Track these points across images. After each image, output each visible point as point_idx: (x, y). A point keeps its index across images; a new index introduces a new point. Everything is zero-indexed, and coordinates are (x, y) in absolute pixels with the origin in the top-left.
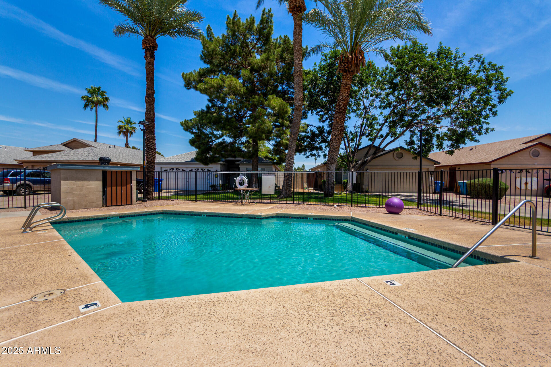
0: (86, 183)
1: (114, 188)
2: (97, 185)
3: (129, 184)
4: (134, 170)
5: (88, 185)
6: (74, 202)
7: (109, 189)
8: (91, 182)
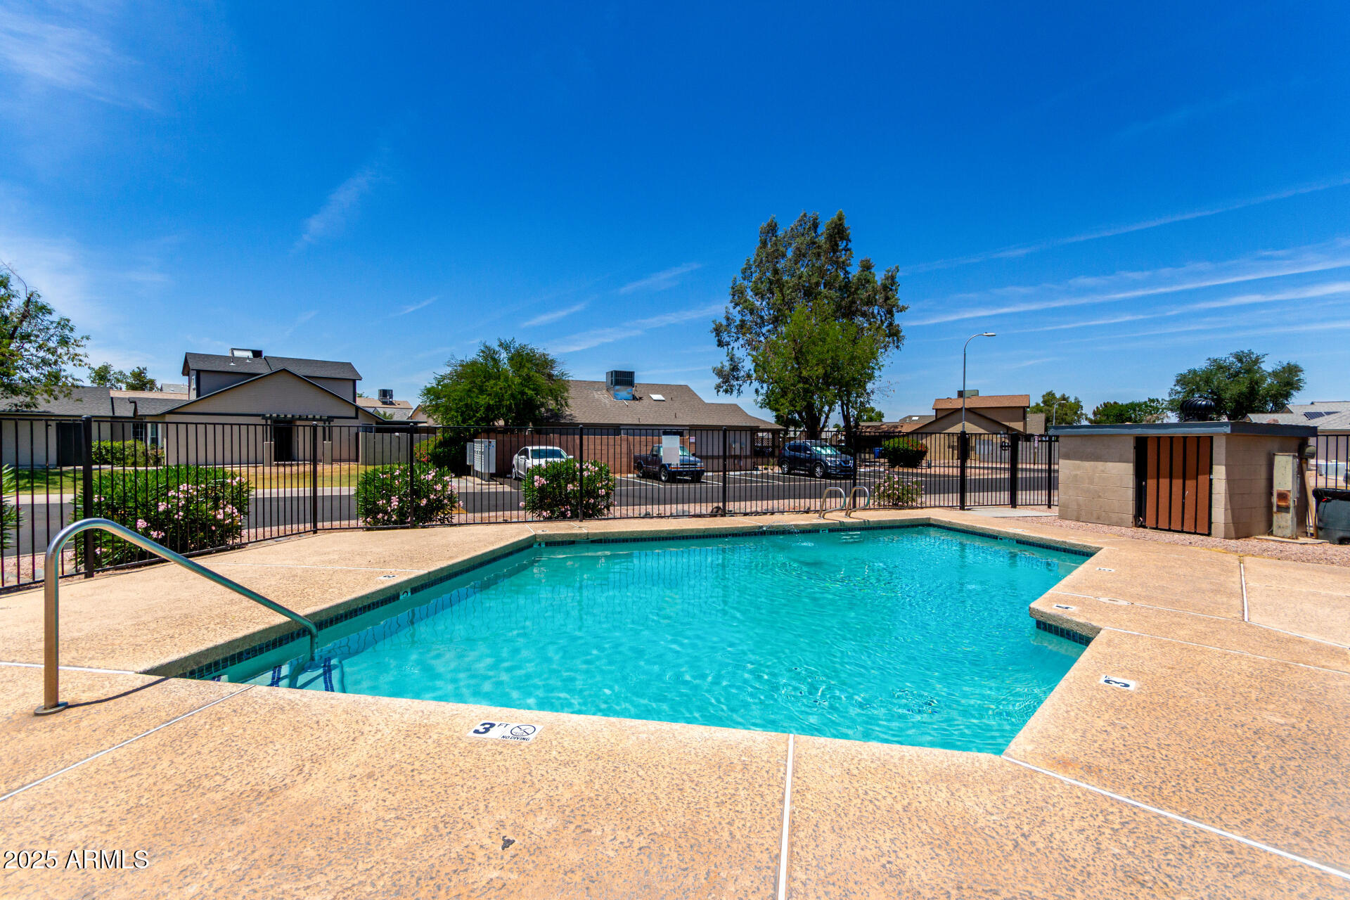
0: (1100, 465)
1: (1164, 482)
2: (1121, 473)
3: (1204, 474)
4: (1218, 434)
5: (1103, 471)
6: (1079, 505)
7: (1151, 484)
8: (1110, 464)
